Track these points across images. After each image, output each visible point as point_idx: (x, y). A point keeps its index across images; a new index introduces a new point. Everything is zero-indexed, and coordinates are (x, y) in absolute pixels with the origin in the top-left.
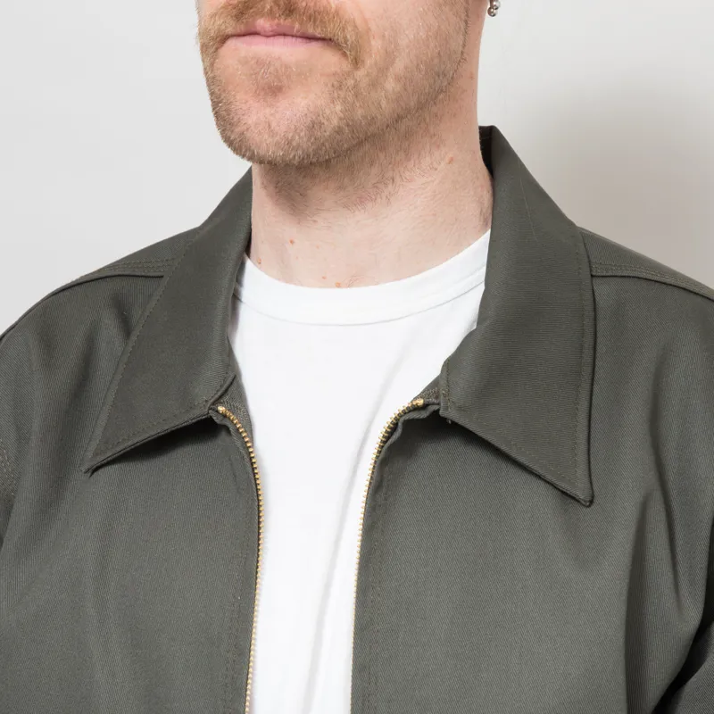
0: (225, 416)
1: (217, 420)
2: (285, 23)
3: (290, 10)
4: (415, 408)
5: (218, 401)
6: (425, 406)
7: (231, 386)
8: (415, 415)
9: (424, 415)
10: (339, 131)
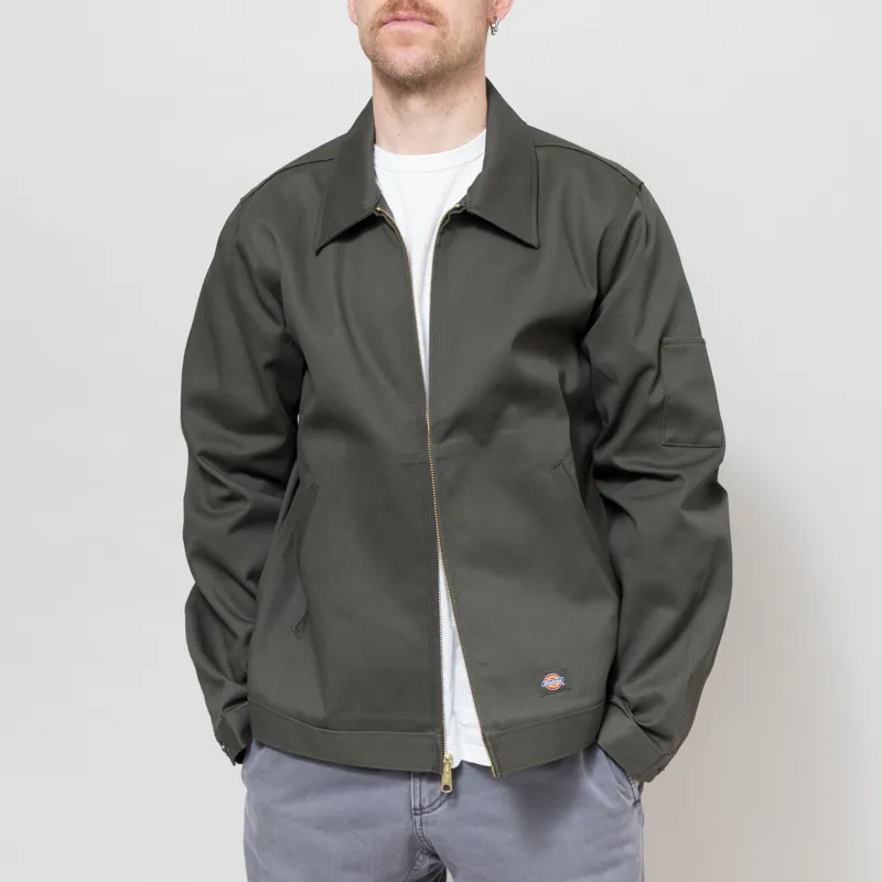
0: (380, 212)
1: (377, 214)
2: (413, 13)
3: (416, 7)
4: (455, 209)
5: (376, 206)
6: (461, 207)
7: (380, 200)
8: (456, 212)
9: (460, 212)
10: (437, 67)
